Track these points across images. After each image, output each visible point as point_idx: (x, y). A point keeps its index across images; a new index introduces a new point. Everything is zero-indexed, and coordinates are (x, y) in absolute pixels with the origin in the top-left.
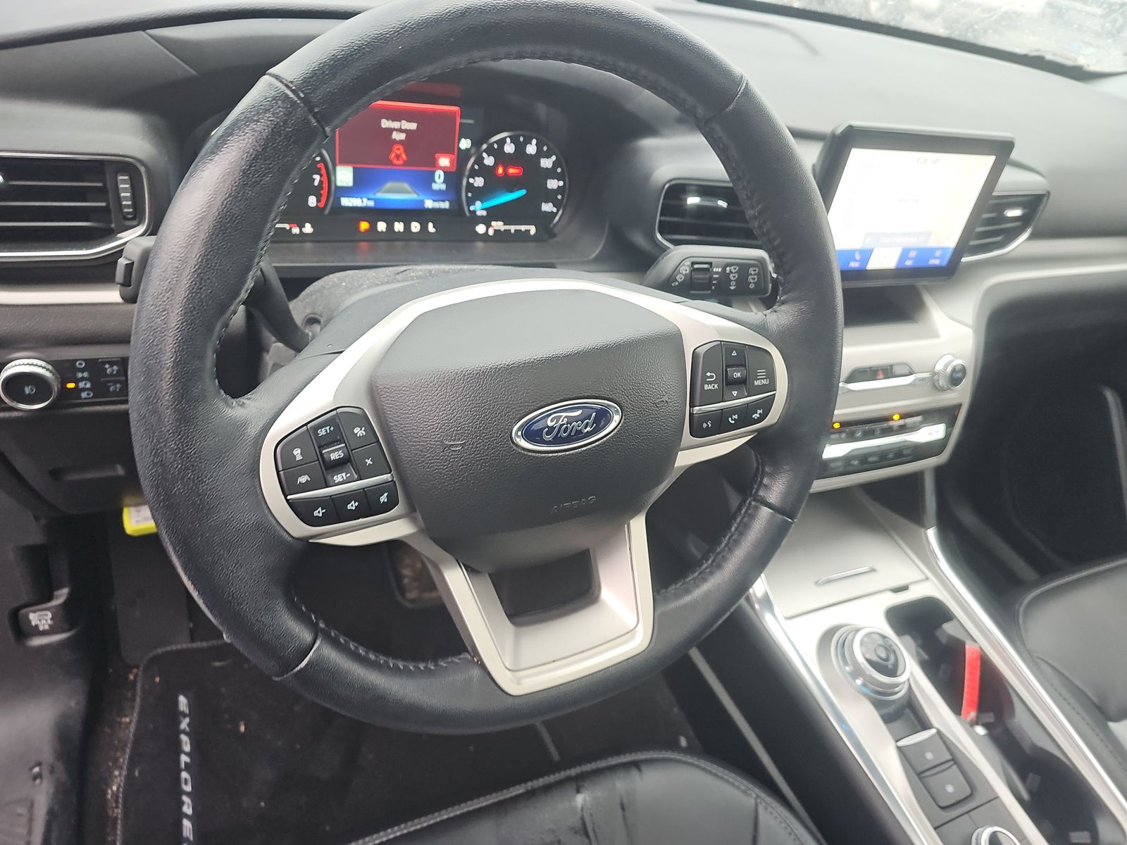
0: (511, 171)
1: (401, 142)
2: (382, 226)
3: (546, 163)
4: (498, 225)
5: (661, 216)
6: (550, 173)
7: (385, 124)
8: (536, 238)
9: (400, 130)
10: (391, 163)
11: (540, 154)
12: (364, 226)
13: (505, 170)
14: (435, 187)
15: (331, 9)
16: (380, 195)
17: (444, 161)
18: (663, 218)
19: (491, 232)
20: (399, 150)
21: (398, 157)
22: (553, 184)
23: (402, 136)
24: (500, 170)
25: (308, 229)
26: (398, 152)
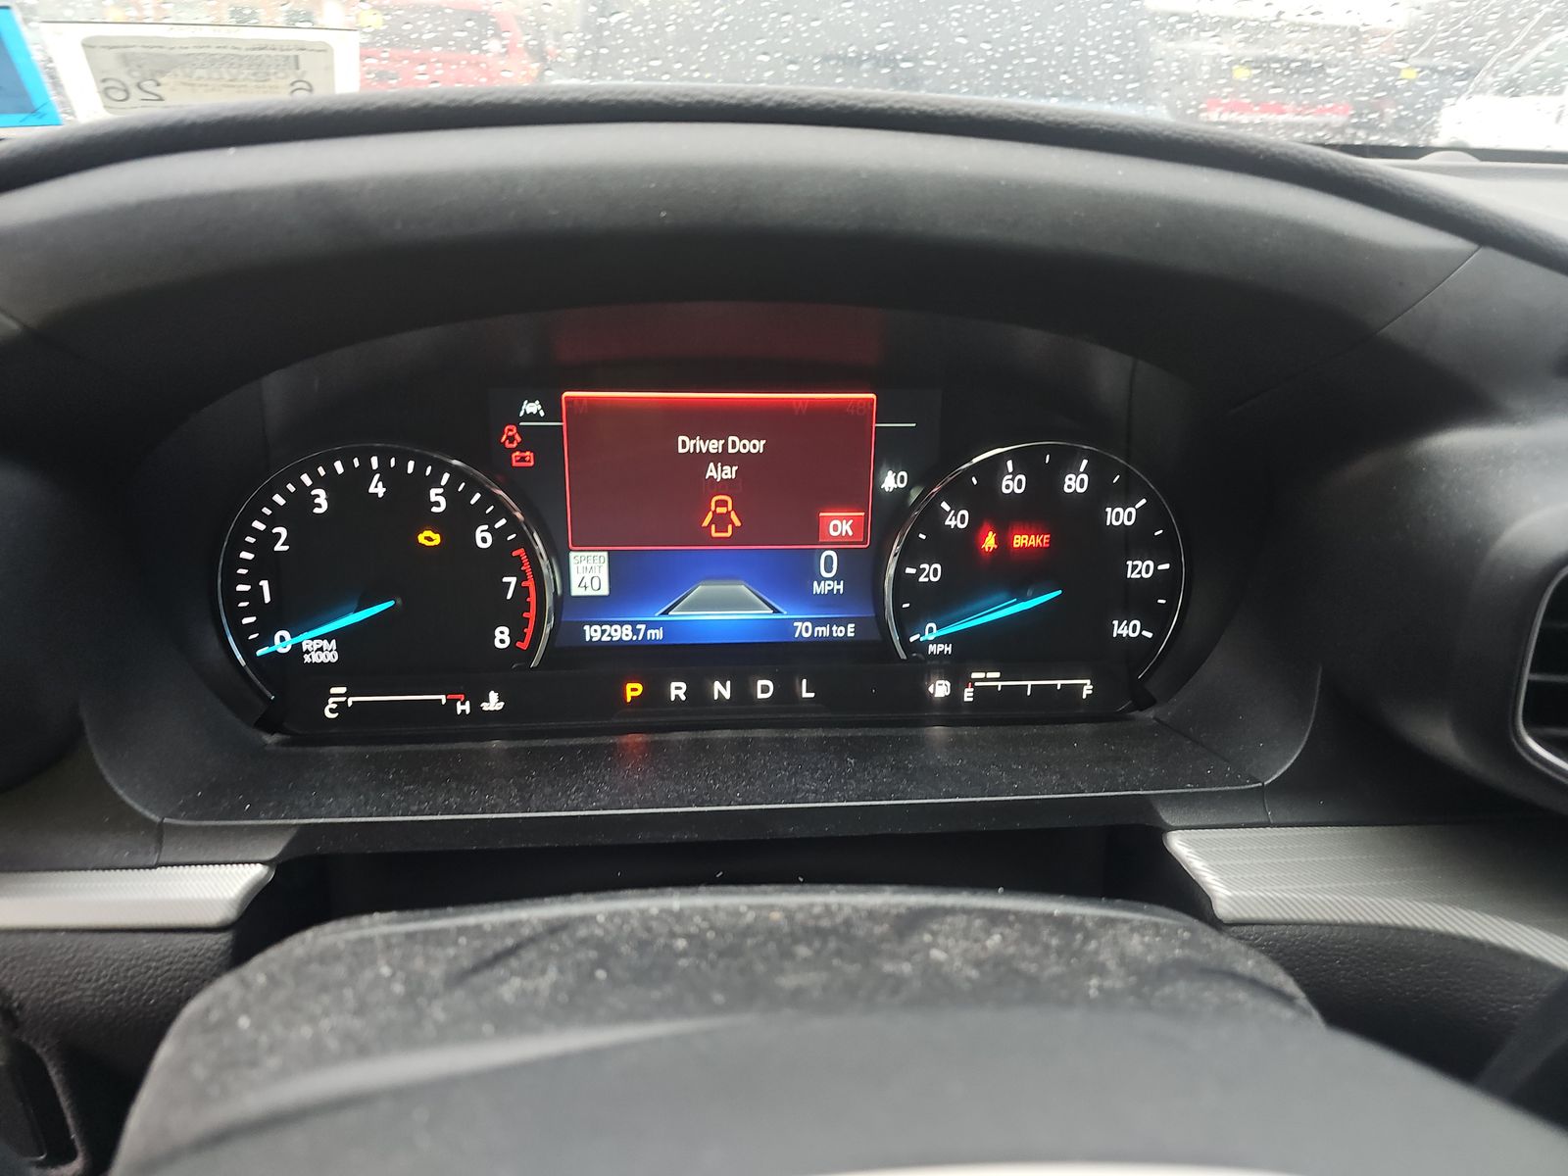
0: (1019, 541)
1: (725, 486)
2: (678, 690)
3: (1119, 516)
4: (989, 678)
5: (1532, 671)
6: (1134, 542)
7: (686, 444)
8: (1095, 712)
9: (723, 458)
10: (704, 537)
11: (1101, 494)
12: (633, 690)
13: (1003, 541)
14: (818, 588)
15: (383, 103)
16: (676, 615)
17: (840, 525)
18: (1537, 677)
19: (968, 695)
20: (722, 505)
21: (721, 521)
22: (1141, 569)
23: (729, 472)
24: (990, 542)
25: (493, 703)
26: (721, 510)
